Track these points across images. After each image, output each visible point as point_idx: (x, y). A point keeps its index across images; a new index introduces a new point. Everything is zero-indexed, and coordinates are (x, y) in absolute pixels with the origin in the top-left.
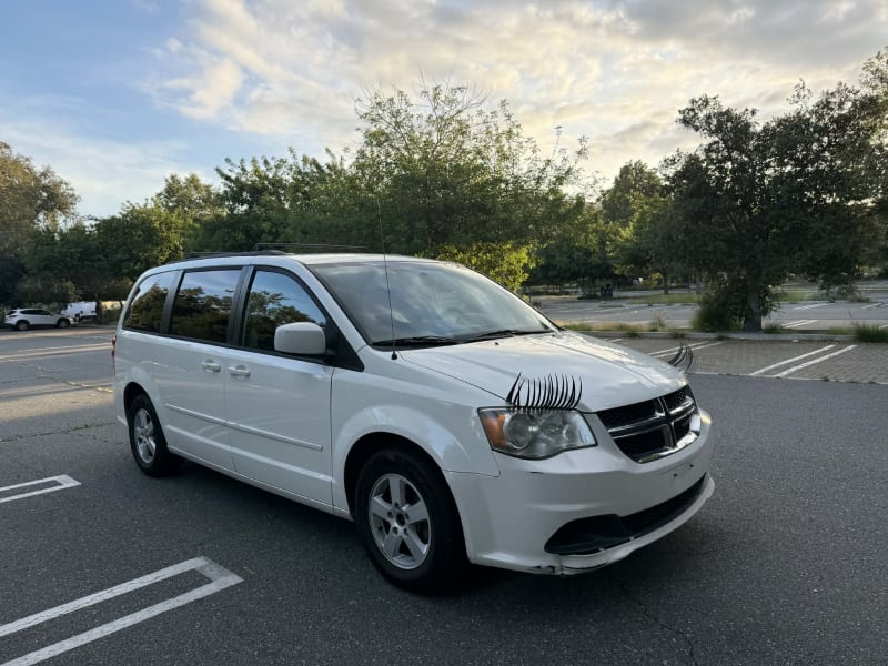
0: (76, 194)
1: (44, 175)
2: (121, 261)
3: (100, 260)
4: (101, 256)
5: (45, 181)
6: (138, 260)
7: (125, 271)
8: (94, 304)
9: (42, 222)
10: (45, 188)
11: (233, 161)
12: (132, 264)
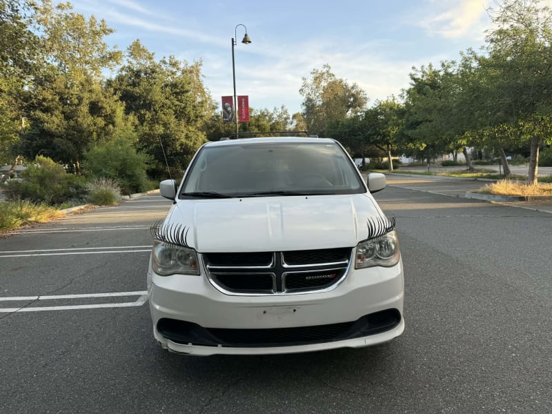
0: (367, 97)
1: (353, 88)
2: (370, 135)
3: (360, 135)
4: (360, 133)
5: (353, 91)
6: (380, 134)
7: (372, 140)
8: (361, 160)
9: (349, 114)
10: (353, 95)
11: (416, 68)
12: (375, 137)
